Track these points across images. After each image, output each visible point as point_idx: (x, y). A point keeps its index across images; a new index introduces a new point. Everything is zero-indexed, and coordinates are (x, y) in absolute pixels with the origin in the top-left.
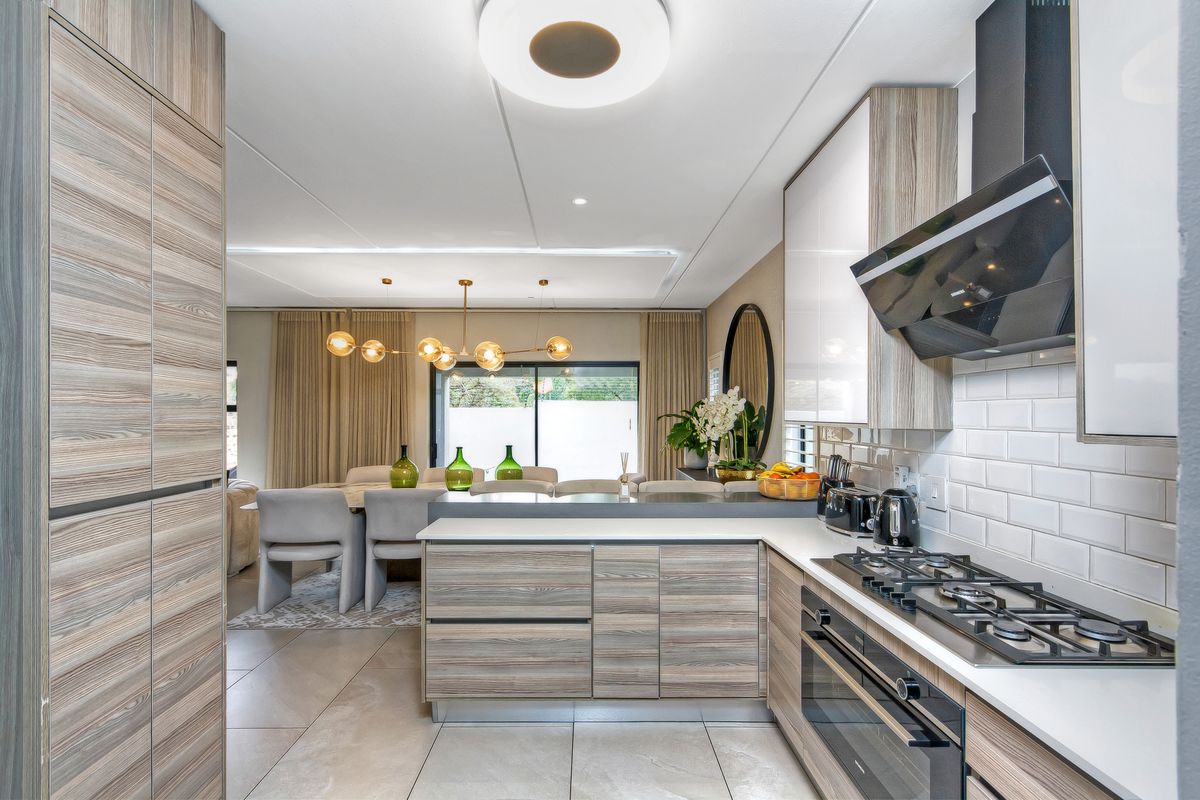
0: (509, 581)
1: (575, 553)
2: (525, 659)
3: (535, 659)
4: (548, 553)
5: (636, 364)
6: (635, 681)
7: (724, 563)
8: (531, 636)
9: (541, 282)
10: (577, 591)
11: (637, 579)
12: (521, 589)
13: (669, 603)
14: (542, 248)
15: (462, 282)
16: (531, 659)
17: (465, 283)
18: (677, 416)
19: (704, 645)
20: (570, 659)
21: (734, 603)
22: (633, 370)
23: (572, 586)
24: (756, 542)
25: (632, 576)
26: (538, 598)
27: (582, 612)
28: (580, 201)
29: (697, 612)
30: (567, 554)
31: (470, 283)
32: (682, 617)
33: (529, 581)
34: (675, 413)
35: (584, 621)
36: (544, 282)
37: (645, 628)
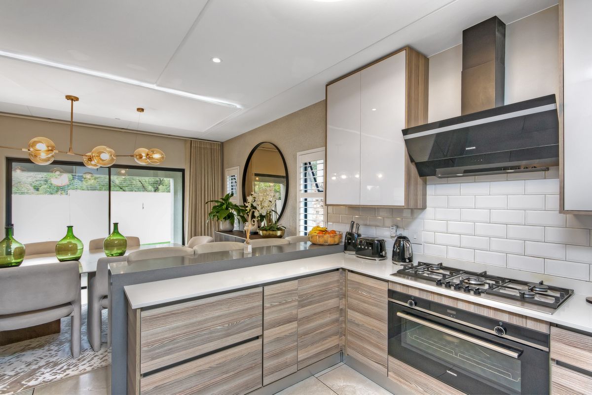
0: (210, 324)
1: (254, 293)
2: (221, 378)
3: (227, 375)
4: (237, 298)
5: (183, 171)
6: (286, 365)
7: (325, 284)
8: (224, 360)
9: (139, 110)
10: (254, 319)
11: (287, 303)
12: (219, 328)
13: (303, 312)
14: (158, 85)
15: (68, 97)
16: (225, 376)
17: (72, 99)
18: (215, 201)
19: (317, 332)
20: (250, 366)
21: (330, 304)
22: (180, 174)
23: (251, 316)
24: (338, 270)
25: (284, 302)
26: (229, 331)
27: (257, 332)
28: (216, 60)
29: (315, 314)
30: (247, 296)
31: (77, 99)
32: (308, 319)
33: (224, 320)
34: (216, 200)
35: (257, 338)
36: (141, 110)
37: (290, 332)
